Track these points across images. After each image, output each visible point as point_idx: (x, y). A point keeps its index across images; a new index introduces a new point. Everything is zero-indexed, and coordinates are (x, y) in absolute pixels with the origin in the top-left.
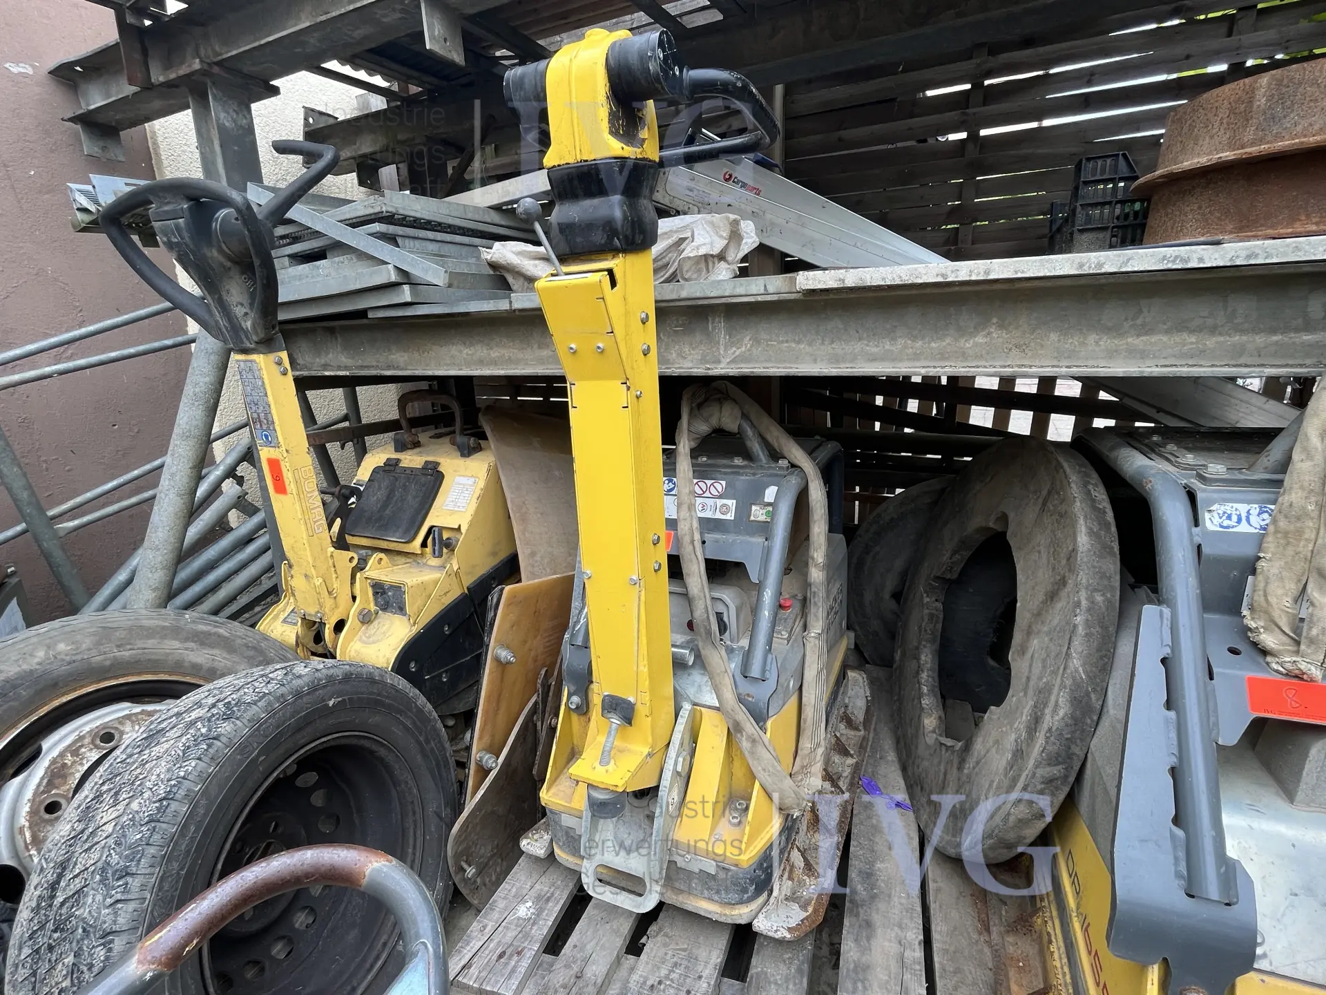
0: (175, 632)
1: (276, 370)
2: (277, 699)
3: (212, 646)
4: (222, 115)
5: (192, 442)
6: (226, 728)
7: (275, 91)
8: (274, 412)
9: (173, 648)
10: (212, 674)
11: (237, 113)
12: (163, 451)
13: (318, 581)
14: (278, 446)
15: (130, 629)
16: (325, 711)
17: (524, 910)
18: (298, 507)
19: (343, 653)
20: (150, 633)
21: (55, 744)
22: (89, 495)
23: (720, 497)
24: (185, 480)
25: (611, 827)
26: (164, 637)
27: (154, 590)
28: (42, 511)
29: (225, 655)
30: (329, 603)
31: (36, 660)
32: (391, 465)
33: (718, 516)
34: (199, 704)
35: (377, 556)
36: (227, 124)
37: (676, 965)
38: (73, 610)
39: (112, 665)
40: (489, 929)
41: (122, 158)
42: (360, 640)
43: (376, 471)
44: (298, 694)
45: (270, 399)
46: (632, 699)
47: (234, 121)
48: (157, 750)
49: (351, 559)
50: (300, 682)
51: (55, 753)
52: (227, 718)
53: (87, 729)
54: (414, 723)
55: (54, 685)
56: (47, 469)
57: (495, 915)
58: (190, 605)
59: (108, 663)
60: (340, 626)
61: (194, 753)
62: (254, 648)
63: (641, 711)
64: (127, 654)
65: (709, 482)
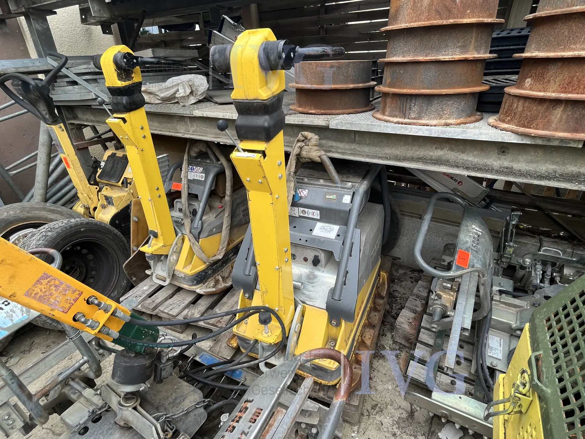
0: (44, 209)
1: (60, 130)
2: (64, 228)
3: (55, 213)
4: (37, 25)
5: (45, 147)
6: (50, 234)
7: (55, 13)
8: (61, 143)
9: (44, 214)
10: (52, 220)
11: (42, 24)
12: (37, 149)
13: (85, 195)
14: (64, 154)
15: (31, 208)
16: (80, 232)
17: (145, 288)
18: (75, 172)
19: (97, 217)
20: (37, 209)
21: (13, 238)
22: (18, 162)
23: (201, 173)
24: (45, 160)
25: (160, 265)
26: (41, 210)
27: (41, 195)
28: (3, 168)
29: (60, 216)
30: (90, 202)
31: (4, 216)
32: (113, 155)
33: (200, 179)
34: (44, 228)
35: (105, 187)
36: (39, 29)
37: (179, 301)
38: (20, 201)
39: (26, 218)
40: (135, 292)
41: (8, 31)
42: (102, 213)
43: (109, 157)
44: (71, 227)
45: (59, 139)
46: (156, 231)
47: (42, 27)
48: (33, 238)
49: (96, 188)
50: (72, 224)
51: (13, 240)
52: (50, 231)
53: (21, 234)
54: (113, 237)
55: (11, 223)
56: (4, 152)
57: (138, 289)
58: (55, 202)
59: (25, 217)
60: (95, 209)
61: (42, 239)
62: (70, 215)
63: (159, 234)
64: (31, 215)
65: (199, 168)
